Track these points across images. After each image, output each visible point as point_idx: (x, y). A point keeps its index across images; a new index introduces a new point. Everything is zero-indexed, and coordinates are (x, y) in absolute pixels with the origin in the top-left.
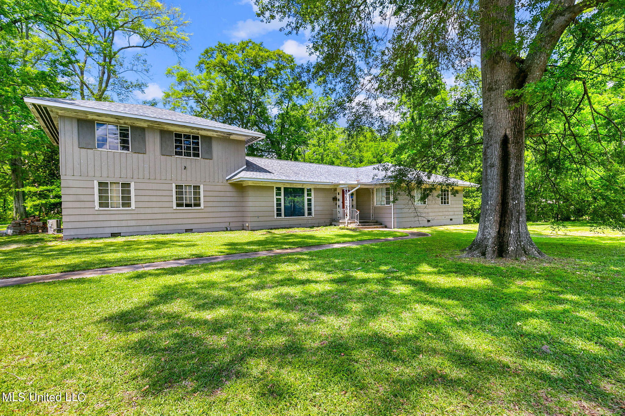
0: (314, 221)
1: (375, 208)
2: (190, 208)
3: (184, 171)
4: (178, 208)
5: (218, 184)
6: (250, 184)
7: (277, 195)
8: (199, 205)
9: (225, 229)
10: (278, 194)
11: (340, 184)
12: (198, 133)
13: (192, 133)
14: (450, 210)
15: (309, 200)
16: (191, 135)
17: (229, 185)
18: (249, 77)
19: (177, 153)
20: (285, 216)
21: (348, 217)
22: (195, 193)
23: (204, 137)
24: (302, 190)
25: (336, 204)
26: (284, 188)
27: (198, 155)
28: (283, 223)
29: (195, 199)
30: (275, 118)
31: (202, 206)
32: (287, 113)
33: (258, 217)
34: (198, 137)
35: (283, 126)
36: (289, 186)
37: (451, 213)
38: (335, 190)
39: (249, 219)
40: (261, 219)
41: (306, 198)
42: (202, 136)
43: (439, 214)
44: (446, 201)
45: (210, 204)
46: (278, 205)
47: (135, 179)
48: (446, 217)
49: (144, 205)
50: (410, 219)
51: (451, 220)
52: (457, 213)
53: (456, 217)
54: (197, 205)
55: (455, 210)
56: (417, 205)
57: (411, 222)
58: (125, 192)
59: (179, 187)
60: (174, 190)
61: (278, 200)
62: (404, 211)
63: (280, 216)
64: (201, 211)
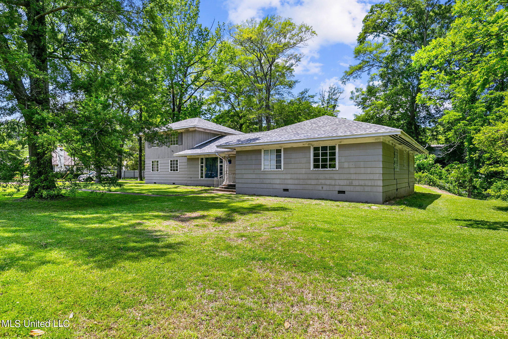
2: (175, 172)
7: (201, 164)
14: (336, 176)
15: (221, 166)
20: (206, 177)
24: (216, 159)
28: (204, 183)
33: (191, 178)
36: (208, 157)
37: (342, 182)
41: (219, 164)
43: (309, 182)
44: (328, 163)
45: (181, 170)
46: (202, 170)
47: (160, 159)
48: (325, 188)
49: (162, 170)
50: (254, 186)
51: (340, 192)
52: (362, 183)
53: (358, 189)
54: (177, 170)
55: (353, 177)
56: (265, 170)
57: (256, 189)
58: (158, 165)
59: (171, 161)
60: (170, 163)
61: (202, 167)
62: (245, 176)
63: (203, 178)
64: (178, 173)
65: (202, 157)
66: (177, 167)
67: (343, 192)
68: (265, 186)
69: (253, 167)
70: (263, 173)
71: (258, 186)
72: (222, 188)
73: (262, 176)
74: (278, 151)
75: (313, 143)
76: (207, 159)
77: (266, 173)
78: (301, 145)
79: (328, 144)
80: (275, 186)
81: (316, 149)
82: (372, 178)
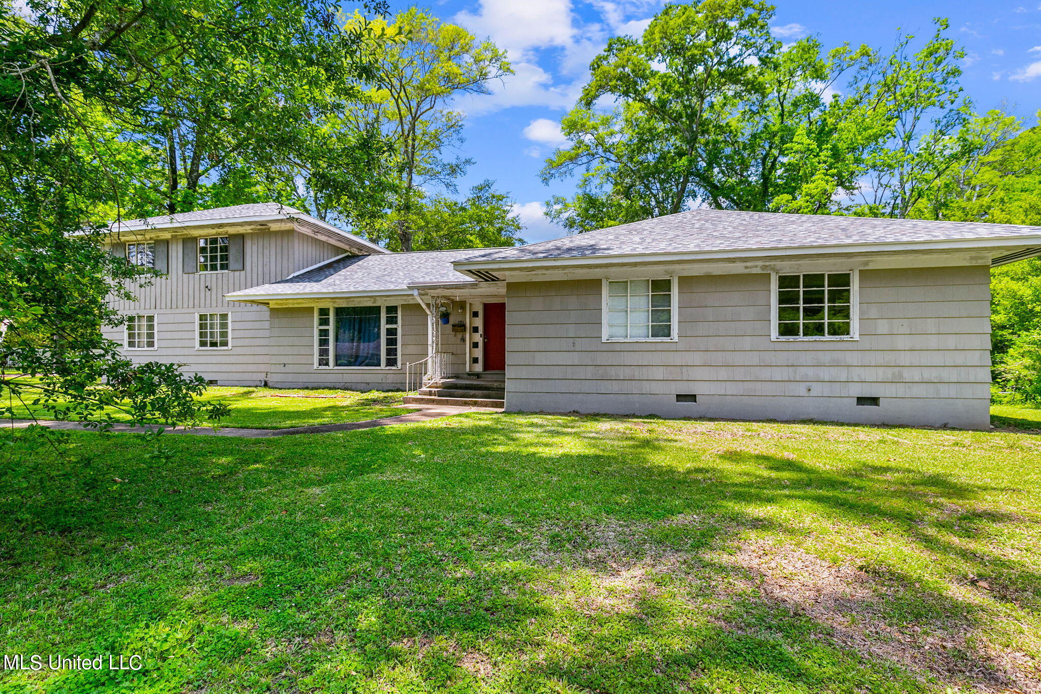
0: (400, 378)
2: (216, 348)
3: (208, 293)
5: (252, 309)
7: (320, 324)
10: (324, 322)
12: (227, 233)
13: (219, 234)
15: (392, 332)
16: (219, 237)
20: (336, 365)
22: (222, 326)
23: (232, 237)
24: (375, 311)
26: (335, 309)
27: (226, 267)
28: (331, 379)
29: (222, 334)
31: (230, 346)
33: (285, 365)
34: (228, 238)
36: (345, 305)
40: (289, 369)
41: (384, 327)
43: (765, 374)
44: (826, 321)
45: (239, 342)
46: (324, 342)
47: (158, 310)
48: (817, 389)
49: (164, 344)
50: (574, 386)
51: (861, 401)
52: (929, 374)
53: (919, 391)
54: (225, 344)
55: (905, 358)
56: (614, 340)
57: (580, 396)
58: (151, 327)
59: (202, 317)
60: (197, 322)
61: (323, 333)
62: (540, 359)
63: (327, 364)
64: (227, 353)
65: (323, 305)
66: (224, 334)
67: (874, 401)
68: (615, 387)
69: (571, 331)
70: (605, 348)
71: (587, 387)
72: (430, 393)
73: (602, 359)
74: (661, 287)
75: (778, 264)
76: (339, 311)
77: (618, 347)
78: (738, 268)
79: (826, 268)
80: (647, 387)
81: (786, 281)
82: (959, 362)
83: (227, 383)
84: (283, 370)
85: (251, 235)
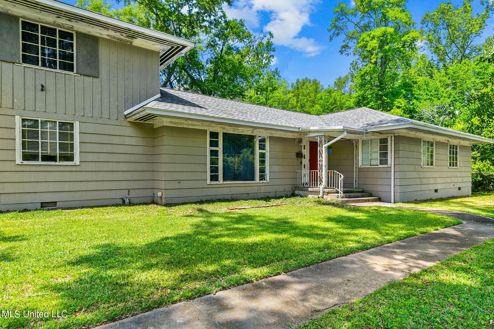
0: (268, 189)
1: (360, 170)
2: (53, 163)
3: (40, 94)
4: (25, 163)
5: (109, 122)
6: (166, 122)
7: (211, 145)
8: (71, 158)
9: (121, 202)
10: (214, 143)
11: (310, 132)
12: (72, 28)
13: (59, 26)
14: (459, 174)
15: (262, 156)
16: (58, 29)
17: (128, 124)
18: (177, 13)
19: (25, 59)
20: (224, 179)
21: (324, 184)
22: (62, 136)
23: (82, 36)
24: (252, 138)
25: (301, 163)
26: (224, 133)
27: (70, 68)
28: (222, 192)
29: (63, 147)
30: (207, 63)
31: (77, 160)
32: (222, 57)
33: (179, 181)
34: (72, 34)
35: (216, 73)
36: (231, 132)
37: (460, 180)
38: (300, 141)
39: (162, 185)
40: (184, 185)
41: (258, 151)
42: (78, 33)
43: (448, 180)
44: (455, 161)
46: (214, 161)
51: (459, 189)
52: (466, 179)
53: (465, 185)
54: (67, 158)
55: (464, 174)
56: (424, 167)
57: (416, 193)
59: (28, 123)
60: (19, 127)
61: (214, 153)
62: (408, 175)
63: (217, 180)
64: (74, 169)
65: (214, 130)
66: (66, 147)
68: (424, 187)
69: (415, 162)
71: (418, 188)
73: (421, 175)
76: (226, 136)
77: (424, 170)
78: (444, 140)
79: (455, 143)
80: (430, 187)
83: (88, 203)
84: (178, 186)
85: (110, 42)
